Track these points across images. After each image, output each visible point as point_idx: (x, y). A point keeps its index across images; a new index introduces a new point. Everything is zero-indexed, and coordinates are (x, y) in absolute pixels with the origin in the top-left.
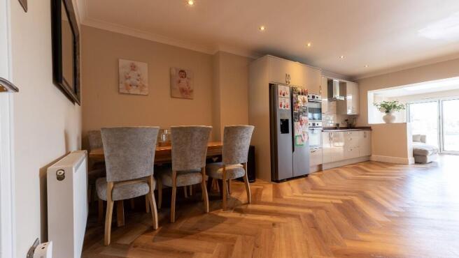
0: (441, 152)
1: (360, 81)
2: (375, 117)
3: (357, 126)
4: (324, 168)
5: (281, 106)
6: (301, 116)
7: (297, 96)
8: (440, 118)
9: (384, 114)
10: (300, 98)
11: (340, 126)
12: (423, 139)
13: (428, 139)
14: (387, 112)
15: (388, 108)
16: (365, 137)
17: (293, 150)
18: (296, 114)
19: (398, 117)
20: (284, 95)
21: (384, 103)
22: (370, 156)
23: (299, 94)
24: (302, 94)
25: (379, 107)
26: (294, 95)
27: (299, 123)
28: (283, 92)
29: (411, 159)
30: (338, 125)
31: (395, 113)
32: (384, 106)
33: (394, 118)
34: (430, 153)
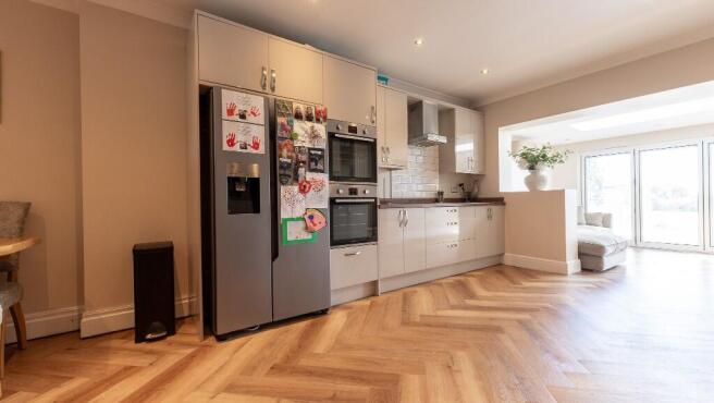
0: (638, 245)
1: (486, 108)
2: (512, 179)
3: (480, 196)
4: (381, 288)
5: (231, 142)
6: (302, 171)
7: (290, 123)
8: (636, 183)
9: (527, 173)
10: (300, 128)
11: (445, 196)
12: (606, 221)
13: (614, 222)
14: (531, 168)
15: (532, 161)
16: (489, 217)
17: (275, 255)
18: (285, 166)
19: (550, 177)
20: (243, 116)
21: (524, 151)
22: (502, 255)
23: (298, 116)
24: (309, 118)
25: (518, 158)
26: (280, 120)
27: (296, 188)
28: (240, 107)
29: (573, 264)
30: (441, 193)
31: (545, 171)
32: (524, 156)
33: (543, 180)
34: (609, 250)
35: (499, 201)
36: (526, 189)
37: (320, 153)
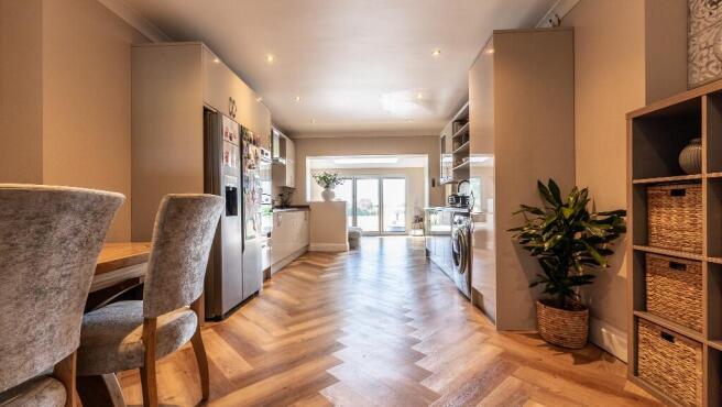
2: (313, 193)
3: (292, 204)
5: (227, 159)
7: (248, 146)
9: (324, 189)
10: (252, 150)
14: (327, 187)
15: (327, 181)
16: (306, 219)
17: (243, 248)
18: (247, 179)
19: (342, 192)
20: (231, 138)
22: (308, 246)
23: (250, 141)
24: (254, 143)
25: (318, 180)
28: (230, 131)
29: (348, 245)
31: (334, 189)
32: (323, 178)
33: (334, 194)
35: (305, 207)
36: (322, 200)
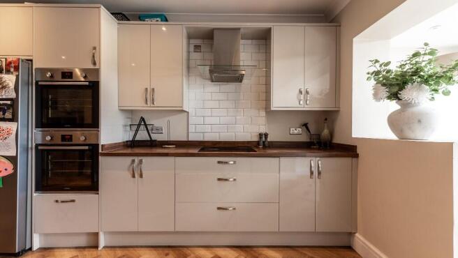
35: (349, 151)
36: (391, 136)
37: (9, 102)
